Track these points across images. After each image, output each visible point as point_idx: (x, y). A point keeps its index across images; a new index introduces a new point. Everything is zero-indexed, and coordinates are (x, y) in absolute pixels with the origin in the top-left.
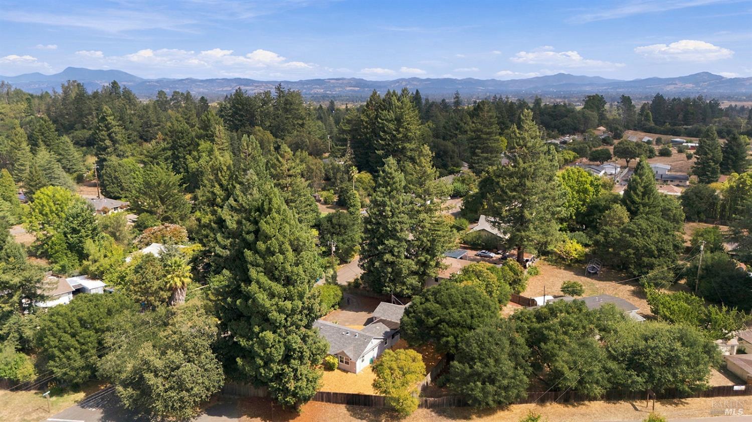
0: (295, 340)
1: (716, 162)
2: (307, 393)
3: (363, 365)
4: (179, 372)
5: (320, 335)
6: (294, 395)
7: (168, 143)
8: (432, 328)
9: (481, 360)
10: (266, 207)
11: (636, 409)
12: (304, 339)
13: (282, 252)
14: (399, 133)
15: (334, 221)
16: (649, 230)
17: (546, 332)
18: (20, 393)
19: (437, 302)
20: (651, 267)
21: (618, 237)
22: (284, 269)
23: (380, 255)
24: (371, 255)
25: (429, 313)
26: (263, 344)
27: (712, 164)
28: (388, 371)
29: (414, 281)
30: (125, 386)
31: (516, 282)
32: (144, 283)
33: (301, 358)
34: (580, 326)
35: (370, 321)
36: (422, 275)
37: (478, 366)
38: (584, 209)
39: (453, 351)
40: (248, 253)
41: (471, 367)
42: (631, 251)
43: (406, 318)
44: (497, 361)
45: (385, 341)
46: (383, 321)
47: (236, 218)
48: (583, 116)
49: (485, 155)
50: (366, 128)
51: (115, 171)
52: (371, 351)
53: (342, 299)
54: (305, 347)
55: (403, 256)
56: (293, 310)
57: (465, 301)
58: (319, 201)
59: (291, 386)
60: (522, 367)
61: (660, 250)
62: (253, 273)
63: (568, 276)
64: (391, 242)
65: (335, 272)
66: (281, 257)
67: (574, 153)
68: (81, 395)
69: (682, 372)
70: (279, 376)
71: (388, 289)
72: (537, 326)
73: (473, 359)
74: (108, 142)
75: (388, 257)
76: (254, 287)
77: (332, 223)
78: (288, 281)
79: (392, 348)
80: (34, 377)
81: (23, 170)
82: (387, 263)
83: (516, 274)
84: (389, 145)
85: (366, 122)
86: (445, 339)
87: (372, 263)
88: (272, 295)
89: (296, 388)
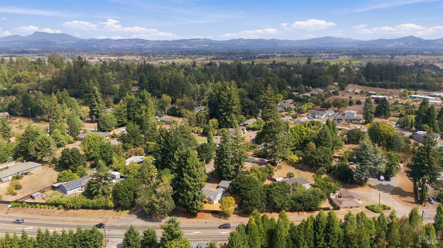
0: (197, 194)
1: (372, 113)
2: (200, 209)
3: (216, 202)
4: (164, 203)
5: (204, 192)
6: (196, 210)
7: (125, 105)
8: (238, 190)
9: (252, 199)
10: (188, 155)
11: (299, 214)
12: (199, 193)
13: (193, 168)
14: (230, 102)
15: (204, 148)
16: (321, 152)
17: (271, 191)
18: (108, 210)
19: (240, 182)
20: (320, 166)
21: (310, 155)
22: (194, 173)
23: (221, 164)
24: (218, 163)
25: (237, 185)
26: (188, 195)
27: (370, 114)
28: (224, 203)
29: (233, 173)
30: (146, 208)
31: (271, 172)
32: (143, 175)
33: (198, 199)
34: (282, 189)
35: (218, 187)
36: (236, 170)
37: (250, 201)
38: (302, 141)
39: (244, 197)
40: (183, 168)
41: (249, 202)
42: (314, 161)
43: (230, 187)
44: (256, 200)
45: (223, 194)
46: (223, 187)
47: (178, 158)
48: (325, 78)
49: (269, 110)
50: (215, 98)
51: (104, 119)
52: (219, 197)
53: (208, 179)
54: (200, 196)
55: (229, 164)
56: (196, 185)
57: (249, 181)
58: (194, 132)
59: (195, 207)
60: (264, 202)
61: (324, 160)
62: (185, 175)
63: (292, 170)
64: (225, 160)
65: (205, 169)
66: (193, 170)
67: (313, 104)
68: (128, 211)
69: (312, 203)
70: (192, 204)
71: (224, 176)
72: (269, 189)
73: (249, 199)
74: (96, 103)
75: (224, 164)
76: (185, 179)
77: (203, 148)
78: (194, 177)
79: (226, 196)
80: (113, 206)
81: (59, 117)
82: (224, 167)
83: (270, 169)
84: (225, 107)
85: (215, 96)
86: (242, 193)
87: (218, 166)
88: (190, 181)
89: (197, 208)
